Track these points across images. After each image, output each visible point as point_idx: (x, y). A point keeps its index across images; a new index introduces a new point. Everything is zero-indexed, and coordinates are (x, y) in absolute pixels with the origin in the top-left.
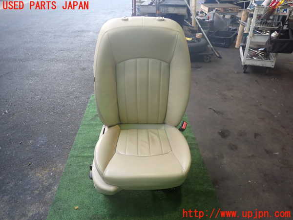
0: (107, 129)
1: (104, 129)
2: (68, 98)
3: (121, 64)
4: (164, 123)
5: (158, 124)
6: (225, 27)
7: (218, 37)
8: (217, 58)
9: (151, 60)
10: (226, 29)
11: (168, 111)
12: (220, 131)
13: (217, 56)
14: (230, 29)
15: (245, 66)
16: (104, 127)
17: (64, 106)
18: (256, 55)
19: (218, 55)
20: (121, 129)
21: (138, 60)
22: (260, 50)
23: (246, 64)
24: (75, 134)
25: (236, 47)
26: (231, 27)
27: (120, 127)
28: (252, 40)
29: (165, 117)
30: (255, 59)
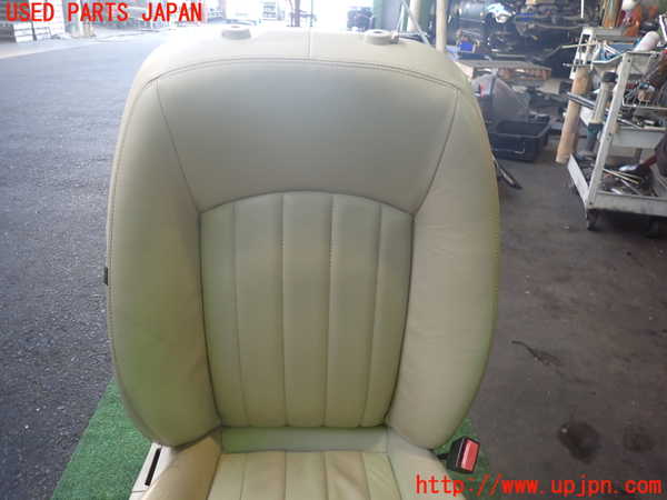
0: (166, 452)
1: (158, 453)
2: (83, 300)
3: (221, 215)
4: (383, 425)
5: (360, 427)
6: (520, 113)
7: (506, 135)
8: (509, 188)
9: (339, 201)
10: (523, 116)
11: (403, 389)
12: (565, 431)
13: (508, 182)
14: (534, 116)
15: (594, 212)
16: (154, 447)
17: (63, 328)
18: (618, 184)
19: (511, 181)
20: (223, 450)
21: (288, 197)
22: (623, 169)
23: (596, 205)
24: (75, 439)
25: (558, 160)
26: (533, 113)
27: (220, 441)
28: (615, 143)
29: (391, 403)
30: (618, 192)
